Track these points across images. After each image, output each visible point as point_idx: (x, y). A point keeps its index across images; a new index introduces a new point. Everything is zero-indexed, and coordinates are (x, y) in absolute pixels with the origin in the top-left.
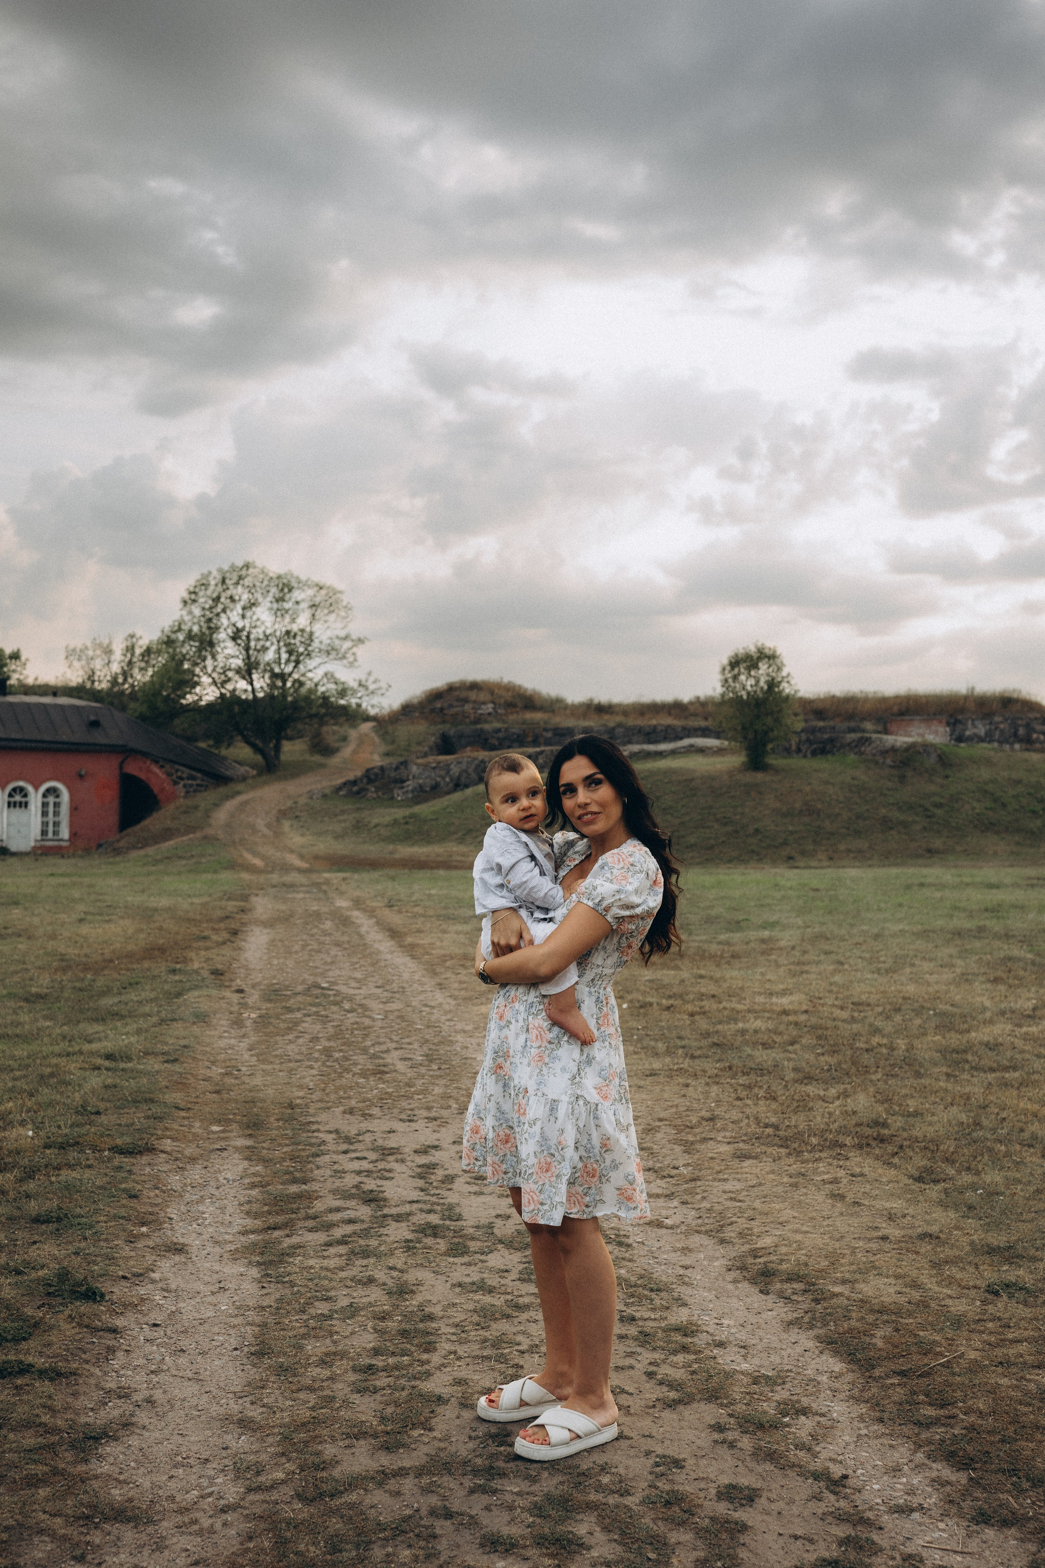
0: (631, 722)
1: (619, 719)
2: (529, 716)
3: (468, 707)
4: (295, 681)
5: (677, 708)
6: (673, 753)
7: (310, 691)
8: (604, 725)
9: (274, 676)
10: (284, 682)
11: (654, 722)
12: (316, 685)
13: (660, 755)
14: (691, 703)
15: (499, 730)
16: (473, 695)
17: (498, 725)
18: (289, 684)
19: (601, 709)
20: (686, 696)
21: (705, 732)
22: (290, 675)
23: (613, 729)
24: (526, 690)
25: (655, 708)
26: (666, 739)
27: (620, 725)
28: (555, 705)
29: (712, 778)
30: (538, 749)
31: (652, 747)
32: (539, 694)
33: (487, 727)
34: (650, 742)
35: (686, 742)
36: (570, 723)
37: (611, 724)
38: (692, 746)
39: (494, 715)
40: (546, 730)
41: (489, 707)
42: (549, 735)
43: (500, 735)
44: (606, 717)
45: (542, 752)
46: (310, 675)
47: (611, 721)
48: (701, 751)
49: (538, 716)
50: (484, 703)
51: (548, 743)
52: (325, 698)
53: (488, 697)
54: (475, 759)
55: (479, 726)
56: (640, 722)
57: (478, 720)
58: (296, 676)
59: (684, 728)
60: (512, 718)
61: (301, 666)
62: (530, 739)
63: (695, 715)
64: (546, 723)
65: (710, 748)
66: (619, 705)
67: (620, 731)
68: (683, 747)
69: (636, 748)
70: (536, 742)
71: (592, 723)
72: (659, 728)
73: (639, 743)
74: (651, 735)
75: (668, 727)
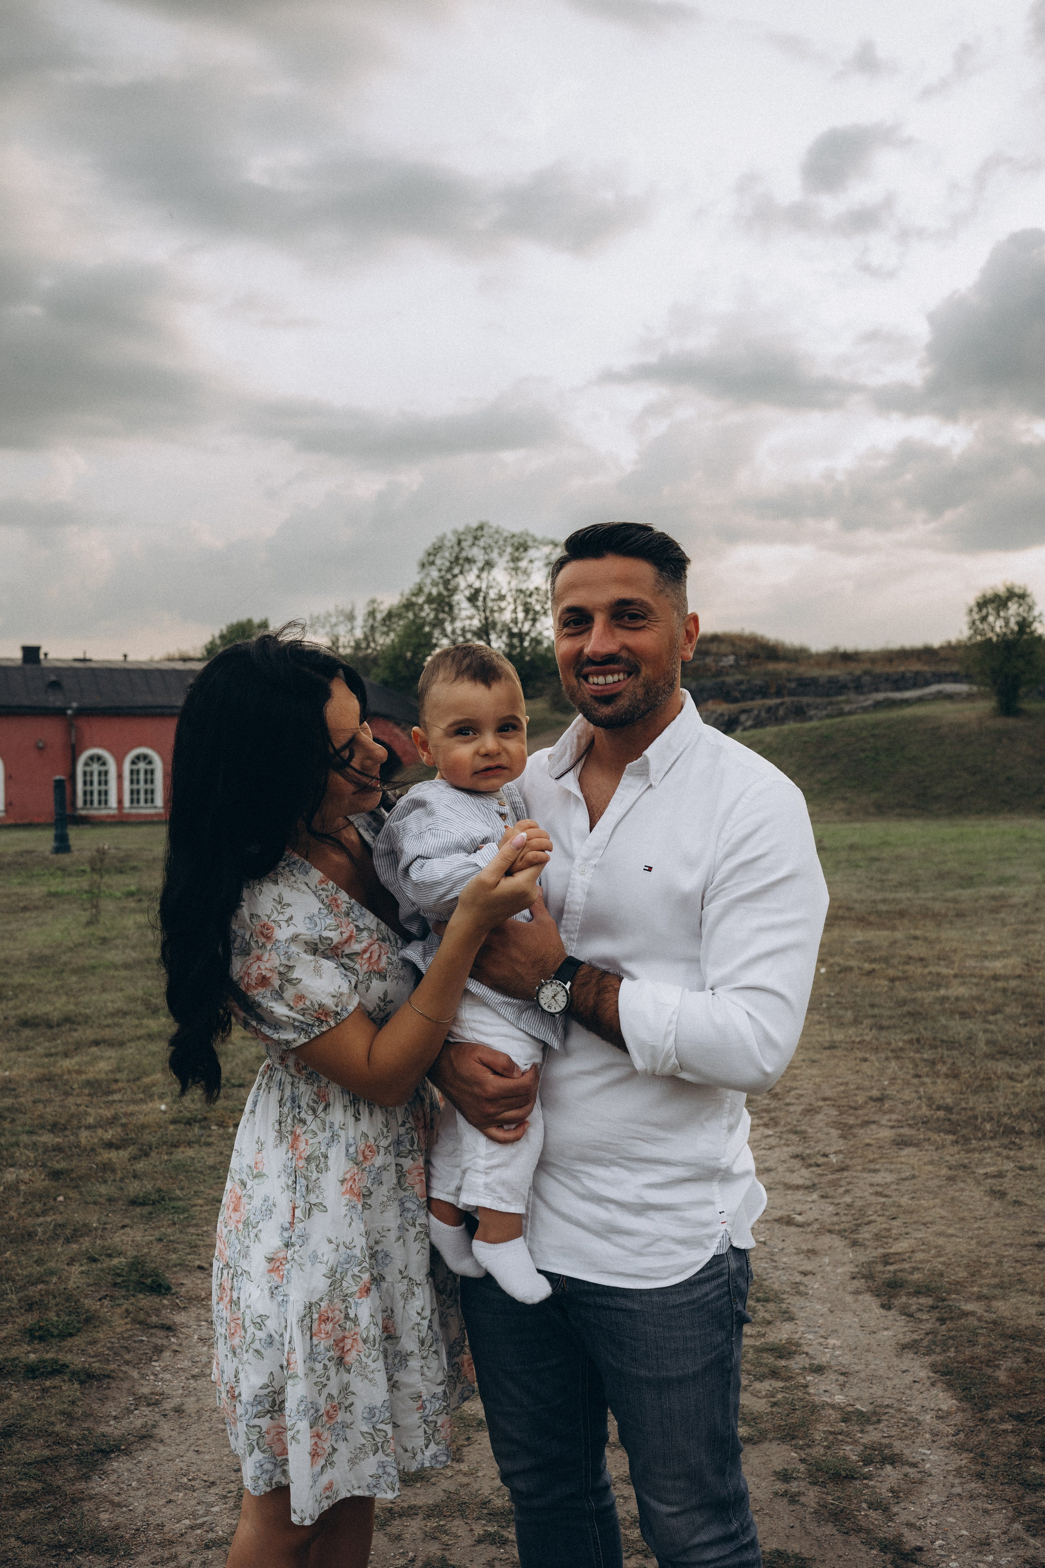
0: (878, 669)
1: (867, 666)
2: (771, 666)
3: (709, 660)
4: (532, 640)
5: (927, 653)
6: (920, 700)
8: (850, 674)
9: (512, 635)
10: (522, 641)
11: (902, 669)
13: (907, 702)
14: (942, 648)
15: (740, 683)
16: (714, 648)
17: (739, 677)
18: (527, 643)
19: (847, 657)
20: (936, 642)
21: (955, 678)
22: (527, 634)
23: (860, 677)
24: (768, 641)
25: (904, 655)
26: (915, 686)
27: (866, 673)
28: (799, 655)
29: (961, 726)
30: (778, 701)
31: (898, 695)
32: (783, 644)
33: (729, 680)
34: (899, 689)
35: (934, 688)
36: (815, 672)
37: (858, 672)
38: (939, 692)
39: (736, 666)
40: (789, 680)
41: (730, 660)
42: (793, 685)
43: (743, 687)
44: (853, 665)
45: (782, 704)
47: (857, 669)
48: (950, 697)
49: (781, 667)
50: (726, 655)
51: (792, 693)
53: (730, 649)
54: (714, 712)
55: (720, 679)
56: (888, 669)
57: (720, 672)
58: (532, 635)
59: (934, 674)
60: (754, 669)
62: (773, 690)
63: (946, 660)
64: (789, 673)
65: (959, 694)
66: (867, 653)
67: (866, 679)
68: (930, 694)
69: (880, 696)
70: (779, 694)
71: (838, 671)
72: (908, 675)
73: (886, 690)
74: (900, 682)
75: (917, 673)
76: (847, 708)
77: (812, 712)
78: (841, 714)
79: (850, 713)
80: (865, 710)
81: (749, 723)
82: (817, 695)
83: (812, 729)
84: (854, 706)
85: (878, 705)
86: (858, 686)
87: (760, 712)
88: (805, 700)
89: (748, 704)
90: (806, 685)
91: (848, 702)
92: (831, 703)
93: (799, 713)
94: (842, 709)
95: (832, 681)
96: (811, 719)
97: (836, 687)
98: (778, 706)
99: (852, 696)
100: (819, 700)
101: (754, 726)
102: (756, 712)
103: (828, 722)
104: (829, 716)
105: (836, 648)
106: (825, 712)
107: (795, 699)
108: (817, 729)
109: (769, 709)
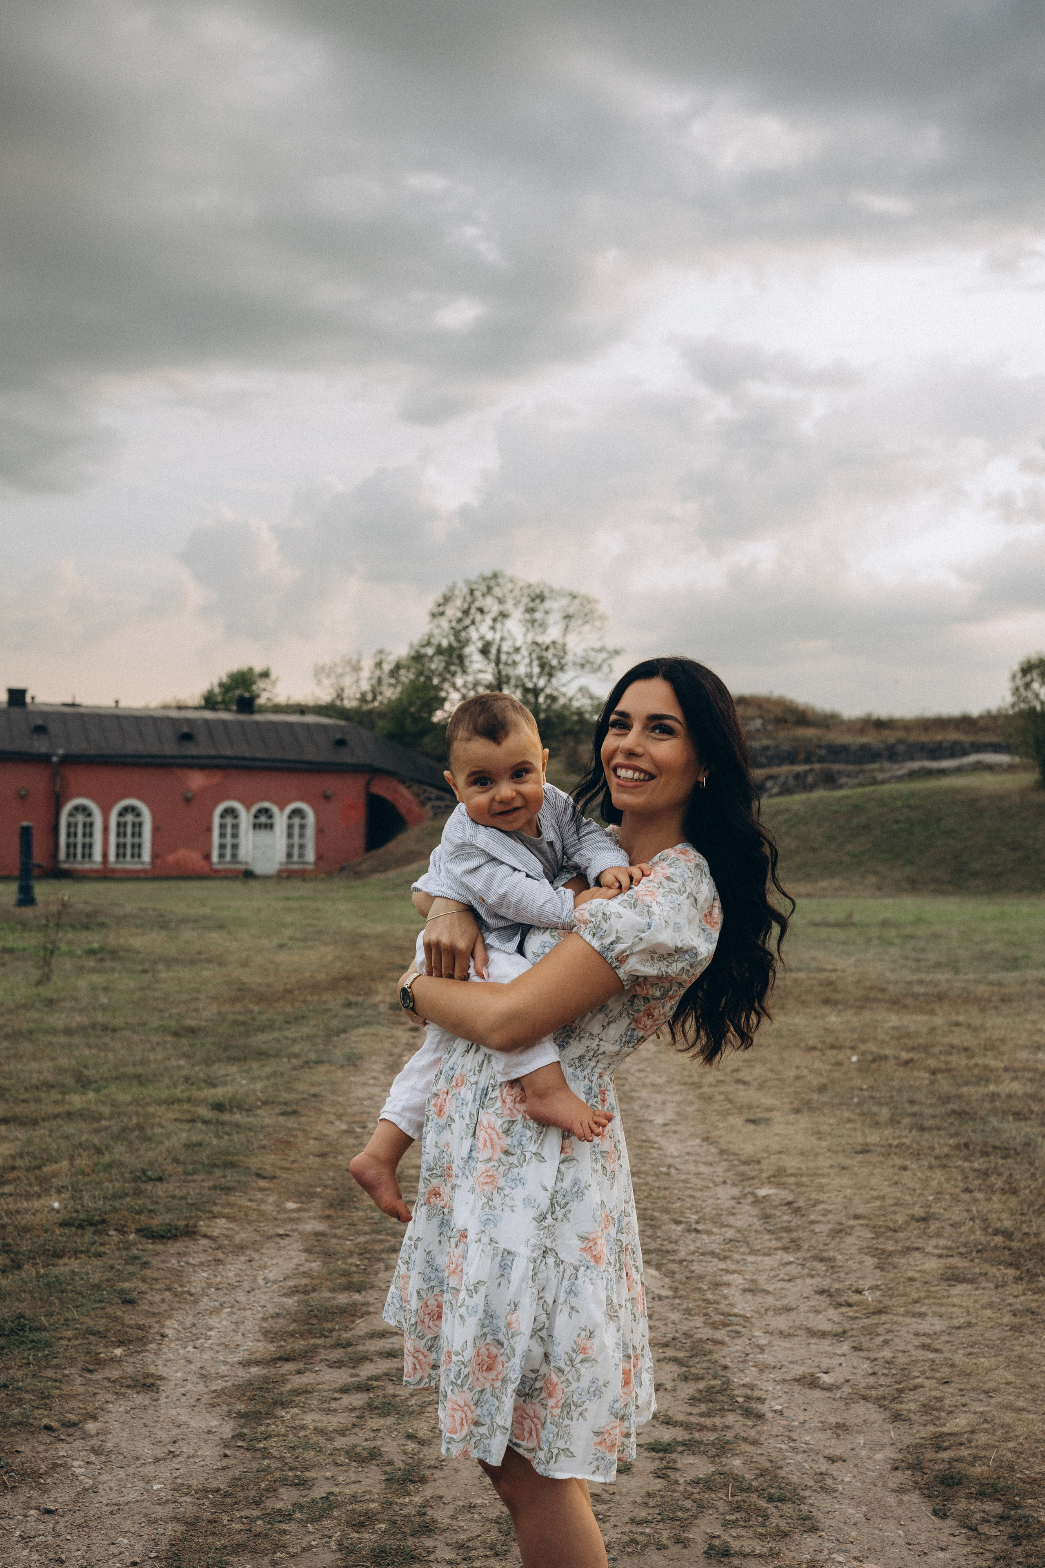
0: (914, 737)
1: (900, 734)
2: (801, 732)
4: (547, 697)
5: (965, 722)
6: (959, 770)
7: (564, 707)
8: (883, 741)
9: (526, 690)
10: (536, 696)
11: (938, 737)
12: (571, 699)
13: (944, 772)
14: (981, 717)
15: (768, 748)
17: (767, 742)
18: (541, 699)
19: (877, 725)
20: (975, 710)
21: (995, 748)
22: (542, 690)
23: (893, 745)
24: (798, 705)
25: (941, 723)
26: (953, 755)
27: (900, 741)
28: (829, 721)
29: (1001, 798)
30: (807, 767)
31: (935, 765)
32: (812, 709)
33: (756, 744)
34: (935, 758)
35: (972, 758)
36: (846, 739)
37: (891, 740)
38: (978, 762)
39: (763, 731)
40: (819, 747)
41: (758, 723)
42: (823, 752)
43: (770, 752)
44: (887, 733)
45: (811, 770)
46: (563, 689)
47: (890, 737)
48: (991, 767)
49: (811, 732)
50: (752, 719)
51: (821, 760)
52: (580, 713)
53: (753, 711)
56: (924, 738)
58: (548, 691)
59: (972, 744)
60: (782, 734)
61: (554, 681)
62: (802, 757)
63: (986, 730)
64: (818, 739)
65: (1000, 765)
66: (901, 721)
67: (901, 748)
68: (969, 764)
69: (916, 765)
70: (808, 760)
71: (870, 739)
72: (945, 744)
73: (921, 759)
74: (936, 752)
75: (955, 743)
76: (880, 776)
77: (843, 780)
78: (874, 782)
79: (883, 782)
80: (900, 779)
81: (775, 790)
82: (847, 762)
83: (843, 798)
84: (887, 775)
85: (913, 775)
86: (892, 754)
87: (787, 778)
88: (836, 767)
89: (775, 770)
90: (837, 752)
91: (882, 770)
92: (862, 771)
93: (830, 780)
94: (874, 778)
95: (864, 748)
96: (841, 787)
97: (867, 755)
98: (806, 773)
99: (886, 765)
100: (850, 768)
101: (781, 793)
102: (782, 779)
103: (859, 790)
104: (861, 785)
105: (869, 715)
106: (856, 781)
107: (826, 766)
108: (848, 797)
109: (797, 776)
